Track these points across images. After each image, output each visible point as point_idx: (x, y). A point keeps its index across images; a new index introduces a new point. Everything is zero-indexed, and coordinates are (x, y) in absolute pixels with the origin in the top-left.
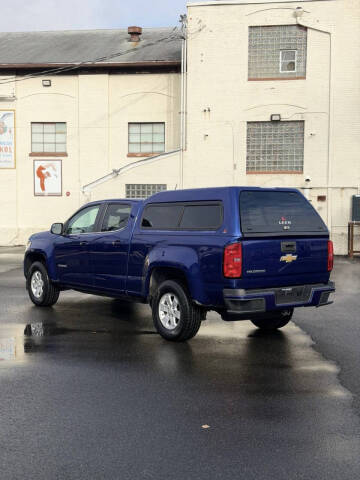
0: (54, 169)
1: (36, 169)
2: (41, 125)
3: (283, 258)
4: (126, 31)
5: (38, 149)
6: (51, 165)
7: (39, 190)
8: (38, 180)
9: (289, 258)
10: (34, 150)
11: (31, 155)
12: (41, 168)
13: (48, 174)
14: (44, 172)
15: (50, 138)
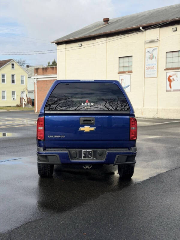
0: (177, 77)
1: (168, 77)
2: (171, 53)
3: (81, 129)
4: (103, 20)
5: (169, 66)
6: (175, 74)
7: (169, 88)
8: (168, 83)
9: (87, 129)
10: (167, 67)
11: (165, 70)
12: (170, 76)
13: (173, 79)
14: (171, 78)
15: (175, 60)
